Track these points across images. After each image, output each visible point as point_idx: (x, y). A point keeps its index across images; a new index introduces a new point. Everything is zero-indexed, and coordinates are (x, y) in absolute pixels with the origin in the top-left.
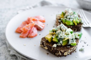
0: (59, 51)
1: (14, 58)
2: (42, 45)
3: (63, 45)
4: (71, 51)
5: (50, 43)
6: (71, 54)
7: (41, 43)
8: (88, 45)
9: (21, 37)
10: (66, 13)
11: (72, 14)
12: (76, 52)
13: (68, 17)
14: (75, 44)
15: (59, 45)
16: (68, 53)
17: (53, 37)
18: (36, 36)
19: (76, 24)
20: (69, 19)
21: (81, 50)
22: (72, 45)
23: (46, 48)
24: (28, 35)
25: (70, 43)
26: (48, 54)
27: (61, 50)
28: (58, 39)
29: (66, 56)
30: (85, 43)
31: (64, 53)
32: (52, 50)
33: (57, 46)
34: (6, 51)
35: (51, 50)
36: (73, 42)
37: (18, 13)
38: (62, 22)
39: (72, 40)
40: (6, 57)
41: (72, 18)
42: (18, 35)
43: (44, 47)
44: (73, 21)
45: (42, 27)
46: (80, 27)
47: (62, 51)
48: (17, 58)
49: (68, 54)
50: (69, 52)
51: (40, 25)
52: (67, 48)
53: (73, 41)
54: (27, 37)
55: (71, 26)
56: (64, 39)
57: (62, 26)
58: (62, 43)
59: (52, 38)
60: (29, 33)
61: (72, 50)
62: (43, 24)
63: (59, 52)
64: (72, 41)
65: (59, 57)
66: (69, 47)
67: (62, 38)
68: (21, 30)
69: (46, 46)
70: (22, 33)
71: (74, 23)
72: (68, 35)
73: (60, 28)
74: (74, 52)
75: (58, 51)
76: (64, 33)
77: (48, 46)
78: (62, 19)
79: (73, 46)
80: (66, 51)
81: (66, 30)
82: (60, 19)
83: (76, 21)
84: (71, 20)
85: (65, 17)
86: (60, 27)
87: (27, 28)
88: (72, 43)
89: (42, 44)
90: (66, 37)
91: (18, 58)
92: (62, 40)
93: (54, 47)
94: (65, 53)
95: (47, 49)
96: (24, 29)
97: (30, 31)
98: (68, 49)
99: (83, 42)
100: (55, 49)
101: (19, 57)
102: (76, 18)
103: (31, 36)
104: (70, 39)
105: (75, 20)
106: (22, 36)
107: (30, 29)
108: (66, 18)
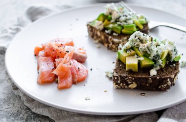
0: (168, 78)
3: (163, 65)
5: (137, 72)
14: (179, 56)
17: (141, 59)
19: (141, 27)
22: (176, 60)
23: (134, 85)
24: (73, 78)
25: (173, 57)
28: (152, 58)
31: (173, 80)
32: (150, 83)
33: (157, 71)
35: (148, 85)
36: (176, 55)
38: (113, 32)
39: (175, 50)
45: (83, 53)
47: (172, 76)
51: (80, 53)
53: (176, 53)
54: (74, 83)
60: (73, 74)
66: (175, 65)
67: (159, 53)
69: (133, 81)
73: (139, 39)
75: (164, 79)
77: (136, 81)
78: (111, 26)
83: (140, 21)
84: (131, 22)
85: (113, 20)
86: (137, 38)
88: (176, 57)
89: (121, 82)
92: (161, 59)
93: (154, 76)
94: (175, 79)
95: (136, 86)
100: (158, 78)
104: (172, 51)
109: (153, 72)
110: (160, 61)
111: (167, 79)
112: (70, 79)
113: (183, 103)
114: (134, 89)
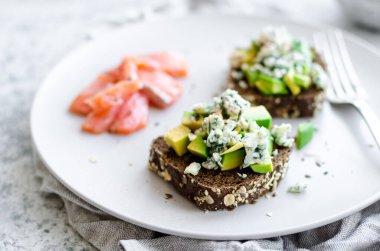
0: (207, 189)
1: (53, 203)
2: (153, 164)
4: (251, 191)
5: (178, 157)
6: (252, 202)
7: (150, 155)
8: (326, 173)
9: (88, 131)
10: (262, 45)
11: (287, 48)
12: (274, 195)
13: (270, 62)
14: (268, 166)
15: (210, 166)
16: (240, 199)
17: (192, 137)
18: (140, 127)
19: (296, 91)
20: (272, 69)
21: (296, 192)
22: (255, 169)
23: (167, 176)
24: (113, 123)
25: (249, 161)
26: (169, 196)
27: (212, 184)
28: (209, 145)
29: (231, 208)
30: (318, 165)
31: (222, 198)
32: (184, 184)
33: (203, 170)
34: (32, 177)
35: (181, 185)
36: (258, 161)
37: (89, 38)
38: (245, 78)
39: (257, 150)
40: (25, 199)
41: (280, 68)
42: (77, 123)
43: (162, 171)
44: (286, 79)
45: (170, 94)
46: (313, 101)
47: (214, 190)
48: (63, 204)
49: (240, 204)
50: (242, 196)
52: (237, 180)
53: (261, 156)
54: (109, 130)
55: (276, 96)
57: (231, 96)
58: (222, 162)
59: (188, 141)
61: (255, 190)
62: (177, 86)
63: (206, 193)
64: (257, 155)
65: (207, 212)
66: (245, 176)
67: (220, 142)
68: (87, 105)
69: (166, 167)
70: (91, 115)
71: (287, 88)
72: (248, 131)
73: (223, 103)
74: (269, 196)
75: (200, 187)
76: (234, 124)
77: (170, 170)
78: (245, 67)
79: (259, 174)
80: (230, 192)
81: (240, 114)
82: (238, 69)
83: (296, 79)
84: (278, 73)
85: (258, 59)
86: (220, 101)
87: (108, 98)
88: (256, 164)
89: (154, 161)
90: (234, 141)
91: (66, 205)
92: (219, 152)
93: (191, 174)
94: (226, 198)
95: (169, 178)
96: (99, 103)
97: (121, 108)
98: (240, 182)
99: (310, 162)
100: (193, 181)
101: (70, 203)
102: (299, 69)
103: (120, 128)
104: (249, 148)
105: (291, 75)
106: (88, 126)
107: (120, 102)
108: (258, 67)
109: (193, 169)
110: (216, 156)
111: (203, 189)
112: (108, 121)
113: (194, 239)
114: (168, 182)
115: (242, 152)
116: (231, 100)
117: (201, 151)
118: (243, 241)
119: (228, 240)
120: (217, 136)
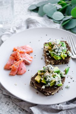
3: (51, 86)
4: (57, 90)
5: (39, 83)
7: (31, 82)
8: (73, 81)
10: (54, 45)
11: (60, 45)
15: (47, 86)
17: (42, 79)
18: (25, 72)
19: (64, 58)
20: (57, 53)
22: (58, 86)
25: (57, 84)
27: (49, 91)
29: (53, 95)
30: (71, 79)
31: (51, 93)
32: (41, 91)
33: (46, 87)
38: (50, 55)
39: (59, 81)
43: (34, 86)
44: (61, 56)
50: (56, 92)
51: (28, 60)
54: (17, 74)
56: (52, 81)
57: (50, 66)
60: (18, 70)
63: (48, 93)
64: (59, 83)
65: (48, 96)
66: (56, 87)
67: (50, 81)
69: (36, 86)
71: (62, 58)
73: (48, 69)
74: (61, 90)
76: (52, 75)
78: (50, 52)
79: (59, 87)
80: (53, 92)
81: (53, 72)
84: (59, 54)
85: (53, 49)
87: (16, 66)
89: (32, 84)
90: (53, 80)
98: (55, 89)
99: (69, 78)
100: (44, 90)
102: (64, 52)
103: (20, 73)
104: (57, 82)
107: (19, 66)
108: (53, 52)
109: (43, 87)
110: (49, 84)
111: (47, 92)
114: (36, 89)
115: (55, 82)
116: (50, 68)
117: (45, 83)
118: (58, 104)
119: (55, 105)
120: (49, 79)
